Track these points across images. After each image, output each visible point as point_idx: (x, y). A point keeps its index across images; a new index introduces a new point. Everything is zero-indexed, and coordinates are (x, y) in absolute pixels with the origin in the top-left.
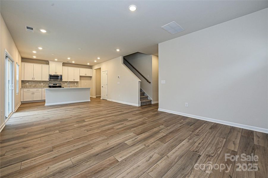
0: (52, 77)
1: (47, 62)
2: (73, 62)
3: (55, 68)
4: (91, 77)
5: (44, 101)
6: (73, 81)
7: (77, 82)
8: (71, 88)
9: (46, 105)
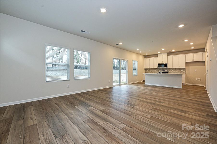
0: (160, 65)
1: (156, 55)
2: (174, 51)
3: (162, 59)
4: (204, 62)
5: (144, 81)
6: (177, 67)
7: (184, 69)
8: (177, 74)
9: (145, 84)
